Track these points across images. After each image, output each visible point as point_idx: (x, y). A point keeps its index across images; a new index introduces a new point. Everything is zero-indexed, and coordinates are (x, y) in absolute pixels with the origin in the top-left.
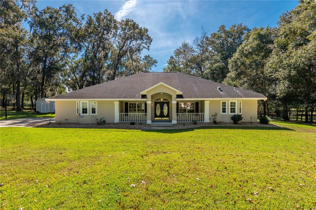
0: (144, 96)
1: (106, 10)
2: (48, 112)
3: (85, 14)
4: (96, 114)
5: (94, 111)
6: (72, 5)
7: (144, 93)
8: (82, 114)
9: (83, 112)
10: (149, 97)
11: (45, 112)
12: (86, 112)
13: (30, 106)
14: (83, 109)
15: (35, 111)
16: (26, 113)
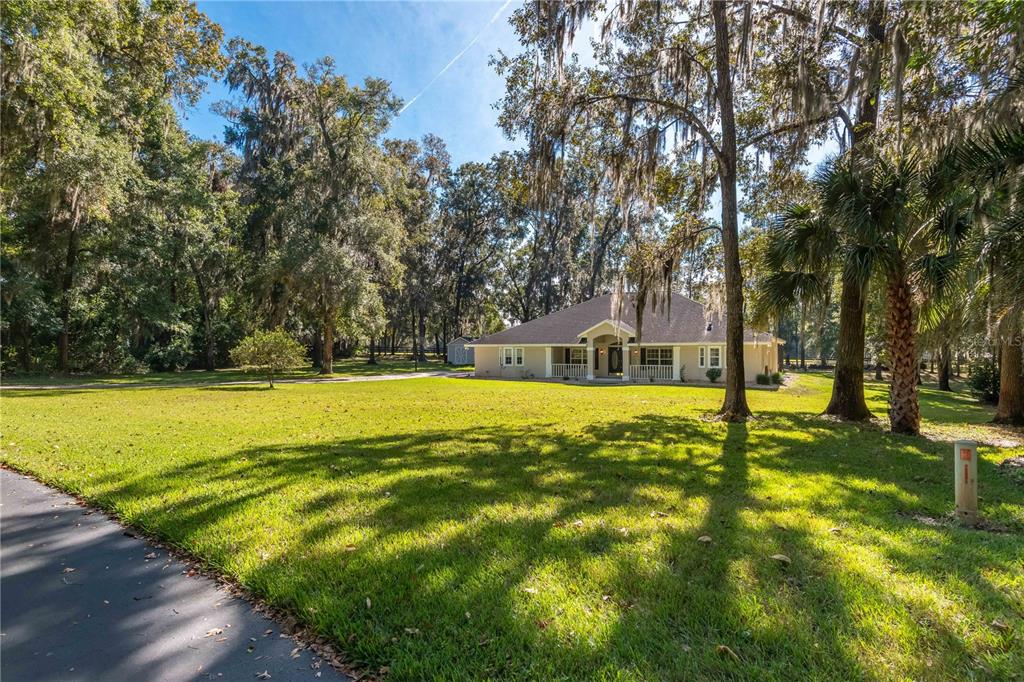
0: (584, 340)
2: (466, 362)
4: (523, 365)
5: (520, 360)
7: (583, 334)
8: (505, 365)
9: (507, 363)
10: (590, 341)
11: (461, 363)
12: (510, 362)
13: (434, 352)
14: (507, 358)
15: (446, 362)
16: (431, 364)
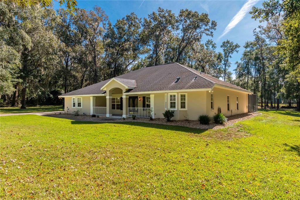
1: (160, 8)
3: (141, 18)
6: (133, 13)
10: (108, 92)
